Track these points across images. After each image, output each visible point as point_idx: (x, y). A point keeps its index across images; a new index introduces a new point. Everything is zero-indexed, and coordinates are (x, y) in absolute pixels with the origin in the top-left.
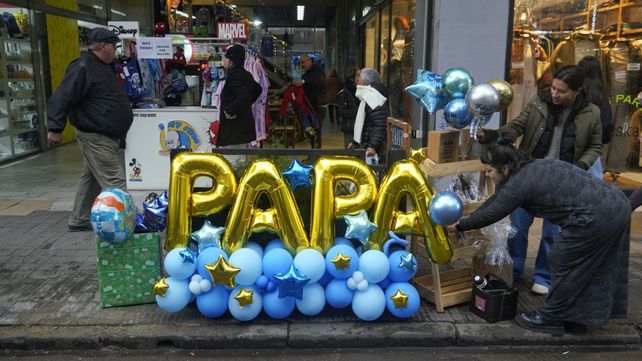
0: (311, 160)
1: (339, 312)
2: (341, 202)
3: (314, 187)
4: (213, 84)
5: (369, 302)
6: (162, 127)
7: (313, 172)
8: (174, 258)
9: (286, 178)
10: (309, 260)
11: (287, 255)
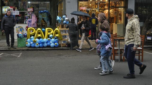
0: (45, 28)
1: (49, 46)
2: (49, 33)
3: (45, 32)
4: (27, 19)
5: (52, 45)
6: (17, 27)
7: (45, 30)
8: (29, 40)
9: (42, 30)
10: (45, 40)
11: (42, 39)
